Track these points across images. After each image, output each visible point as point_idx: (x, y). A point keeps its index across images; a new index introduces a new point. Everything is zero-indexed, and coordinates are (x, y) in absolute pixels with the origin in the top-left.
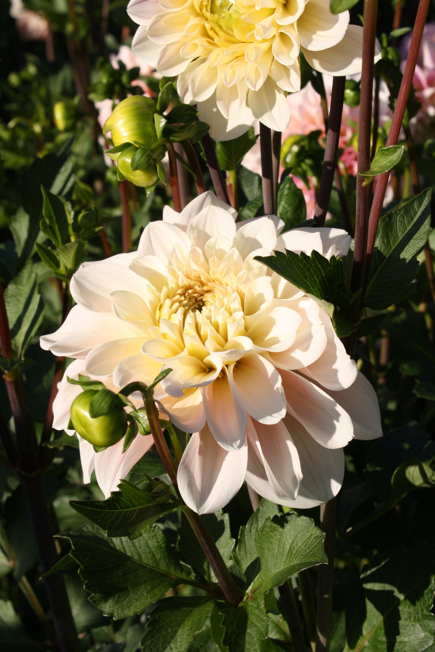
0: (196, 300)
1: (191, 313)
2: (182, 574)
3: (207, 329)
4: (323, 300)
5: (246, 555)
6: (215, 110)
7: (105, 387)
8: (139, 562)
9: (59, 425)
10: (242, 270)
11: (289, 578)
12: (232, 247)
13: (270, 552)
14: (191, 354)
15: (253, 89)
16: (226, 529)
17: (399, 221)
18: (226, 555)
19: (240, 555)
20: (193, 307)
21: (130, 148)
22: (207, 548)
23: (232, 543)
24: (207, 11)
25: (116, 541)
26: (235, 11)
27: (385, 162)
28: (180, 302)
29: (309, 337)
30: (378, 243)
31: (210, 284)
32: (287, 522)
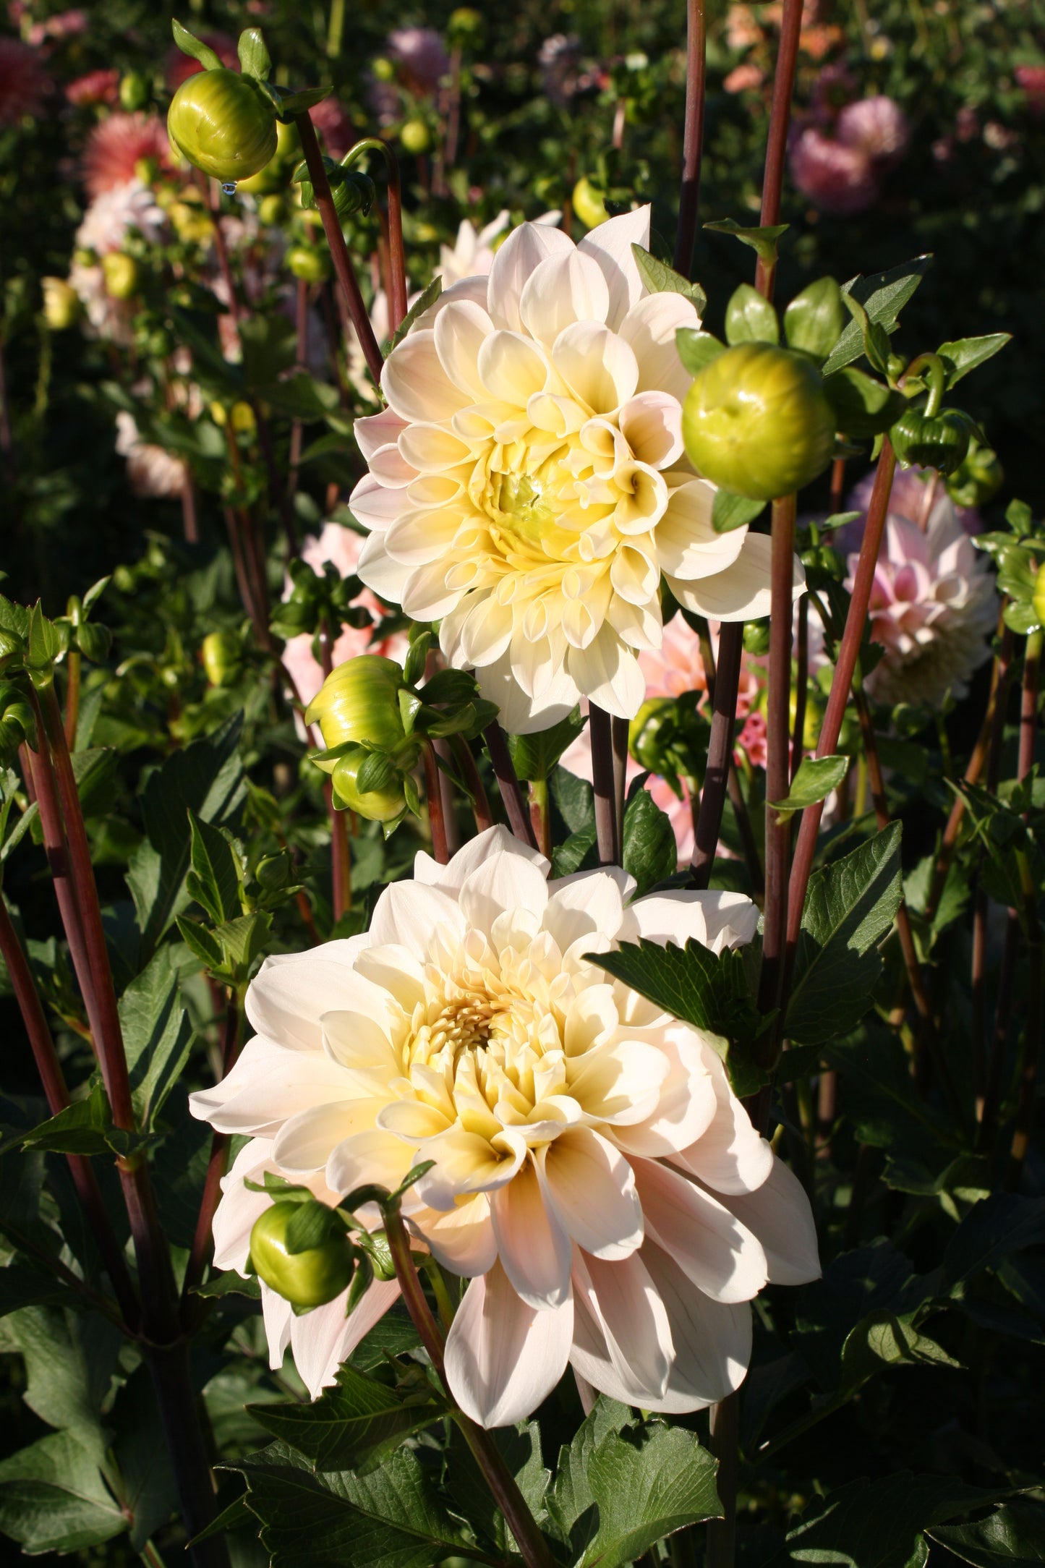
0: (476, 1026)
1: (467, 1053)
2: (453, 1537)
3: (497, 1083)
4: (709, 1032)
5: (573, 1501)
6: (508, 678)
7: (314, 1197)
8: (372, 1516)
9: (225, 1261)
10: (560, 972)
11: (652, 1544)
12: (542, 930)
13: (617, 1495)
14: (469, 1128)
15: (578, 646)
16: (534, 1451)
17: (844, 880)
18: (533, 1500)
19: (561, 1501)
20: (471, 1040)
21: (355, 752)
22: (500, 1488)
23: (545, 1476)
24: (493, 506)
25: (331, 1477)
26: (543, 507)
27: (815, 785)
28: (448, 1031)
29: (685, 1097)
30: (807, 921)
31: (501, 998)
32: (647, 1438)
